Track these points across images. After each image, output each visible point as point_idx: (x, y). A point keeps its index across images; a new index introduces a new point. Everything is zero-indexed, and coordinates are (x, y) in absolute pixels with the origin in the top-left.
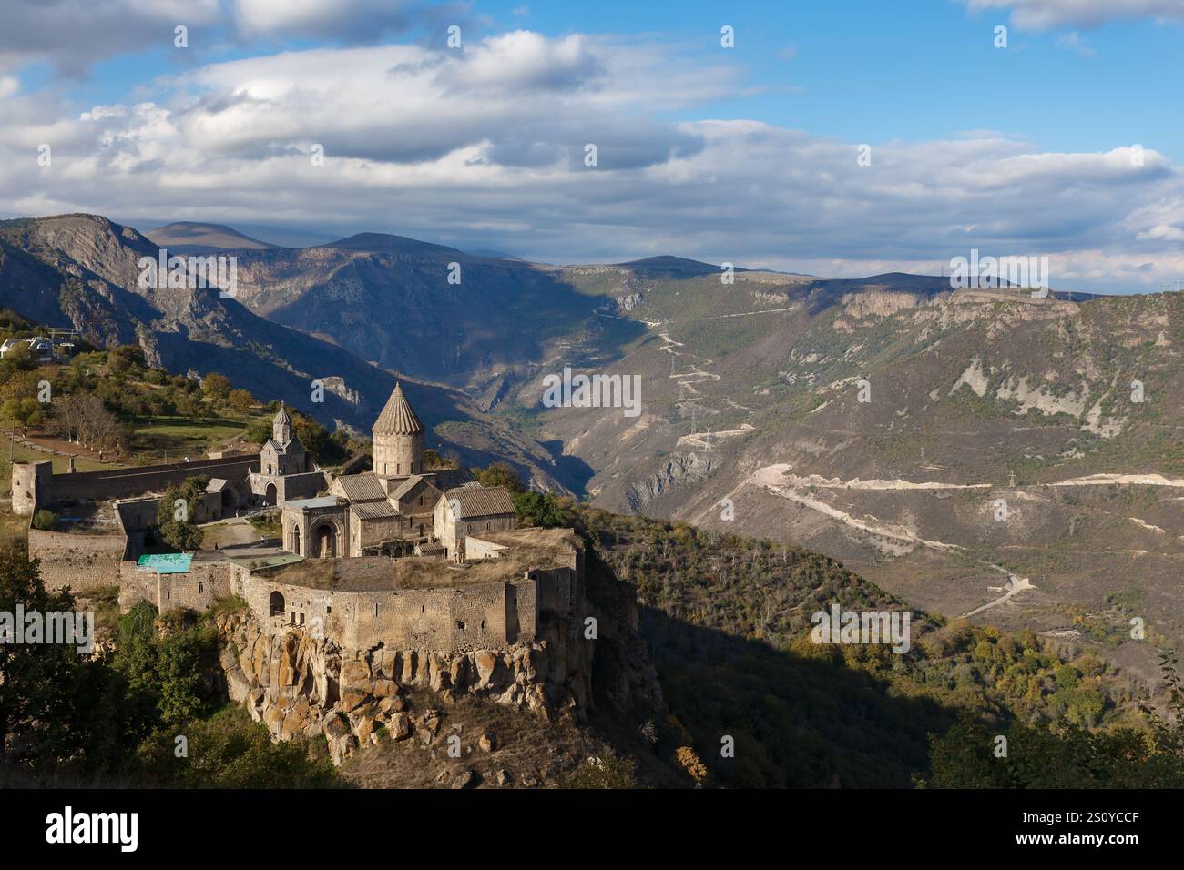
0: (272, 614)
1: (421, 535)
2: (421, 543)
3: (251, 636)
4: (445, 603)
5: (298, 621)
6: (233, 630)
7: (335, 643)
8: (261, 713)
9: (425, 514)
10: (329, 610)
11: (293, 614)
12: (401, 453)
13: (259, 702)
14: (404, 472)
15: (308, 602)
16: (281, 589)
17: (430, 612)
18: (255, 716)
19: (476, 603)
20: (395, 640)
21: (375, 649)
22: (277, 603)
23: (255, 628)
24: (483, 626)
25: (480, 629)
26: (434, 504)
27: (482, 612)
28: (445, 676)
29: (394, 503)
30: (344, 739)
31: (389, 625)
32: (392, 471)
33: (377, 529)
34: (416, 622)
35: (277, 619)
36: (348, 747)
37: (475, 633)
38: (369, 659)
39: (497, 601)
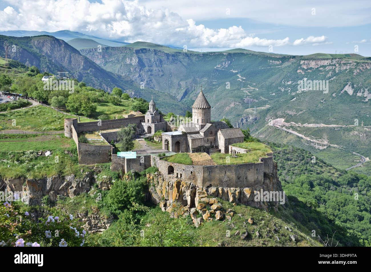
0: (169, 173)
2: (211, 147)
3: (160, 181)
4: (233, 170)
5: (179, 176)
6: (154, 179)
7: (194, 184)
8: (165, 209)
9: (213, 137)
10: (192, 172)
11: (177, 174)
12: (203, 115)
13: (165, 205)
14: (205, 122)
15: (184, 170)
16: (172, 165)
17: (228, 173)
18: (163, 210)
19: (244, 170)
20: (216, 184)
21: (208, 187)
22: (171, 170)
23: (162, 178)
25: (245, 179)
26: (215, 134)
27: (246, 174)
28: (234, 197)
29: (202, 134)
30: (199, 219)
31: (213, 179)
32: (200, 122)
33: (197, 143)
34: (223, 177)
35: (171, 175)
36: (200, 222)
37: (243, 181)
38: (207, 191)
39: (251, 170)
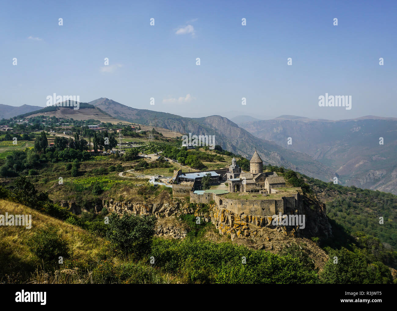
0: (220, 205)
1: (261, 188)
2: (261, 190)
4: (259, 204)
5: (225, 207)
6: (213, 208)
7: (233, 212)
8: (218, 227)
9: (262, 183)
10: (231, 204)
11: (224, 205)
12: (256, 167)
13: (217, 225)
14: (257, 172)
15: (227, 202)
16: (222, 199)
17: (255, 206)
18: (217, 228)
19: (267, 204)
20: (247, 212)
21: (242, 214)
22: (221, 202)
23: (217, 208)
24: (269, 210)
25: (268, 210)
26: (264, 180)
27: (269, 207)
28: (259, 222)
29: (254, 180)
30: (234, 234)
31: (245, 209)
32: (254, 172)
33: (250, 186)
34: (252, 208)
36: (235, 236)
37: (267, 212)
38: (240, 217)
39: (273, 204)
